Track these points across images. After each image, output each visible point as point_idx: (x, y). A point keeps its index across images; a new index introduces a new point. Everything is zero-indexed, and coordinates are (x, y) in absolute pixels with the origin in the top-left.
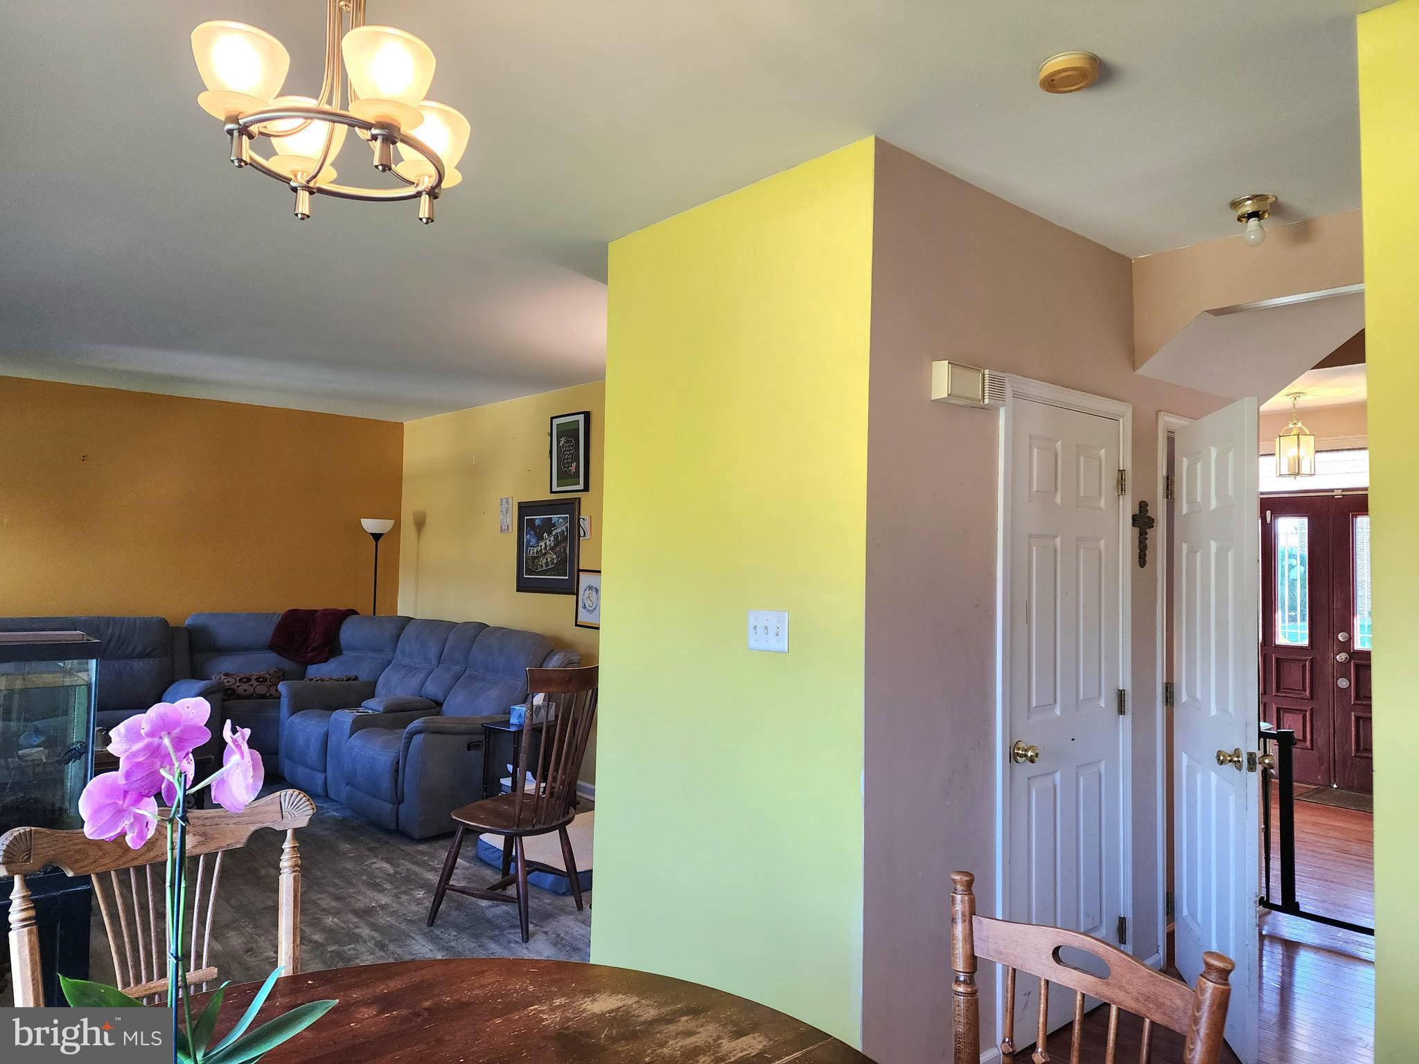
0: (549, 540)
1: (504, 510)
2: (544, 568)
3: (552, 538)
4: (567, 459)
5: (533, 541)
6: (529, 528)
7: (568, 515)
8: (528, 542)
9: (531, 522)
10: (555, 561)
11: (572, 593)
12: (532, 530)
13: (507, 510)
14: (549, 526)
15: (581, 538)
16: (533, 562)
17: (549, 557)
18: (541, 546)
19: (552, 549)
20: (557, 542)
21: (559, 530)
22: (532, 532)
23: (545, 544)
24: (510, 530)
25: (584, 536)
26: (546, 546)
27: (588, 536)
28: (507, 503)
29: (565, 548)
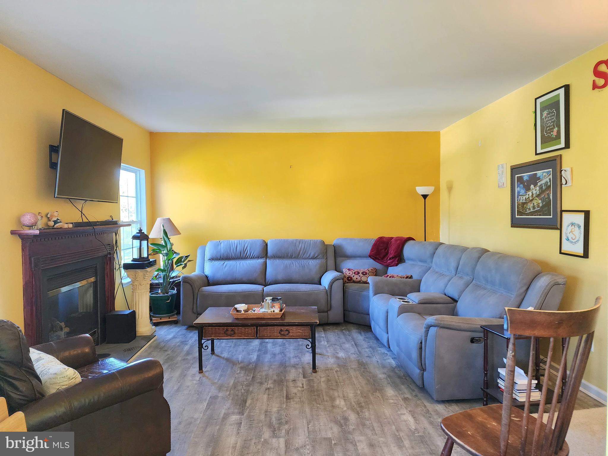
0: (535, 190)
1: (500, 172)
2: (532, 210)
3: (538, 188)
4: (549, 126)
5: (523, 192)
6: (519, 183)
7: (551, 170)
8: (519, 192)
9: (520, 179)
10: (541, 205)
11: (557, 229)
12: (521, 184)
13: (503, 172)
14: (534, 180)
15: (563, 186)
16: (523, 207)
17: (535, 202)
18: (529, 195)
19: (538, 196)
20: (542, 191)
21: (543, 182)
22: (522, 186)
23: (532, 193)
24: (505, 185)
25: (566, 184)
26: (533, 195)
27: (569, 184)
28: (503, 167)
29: (548, 195)
